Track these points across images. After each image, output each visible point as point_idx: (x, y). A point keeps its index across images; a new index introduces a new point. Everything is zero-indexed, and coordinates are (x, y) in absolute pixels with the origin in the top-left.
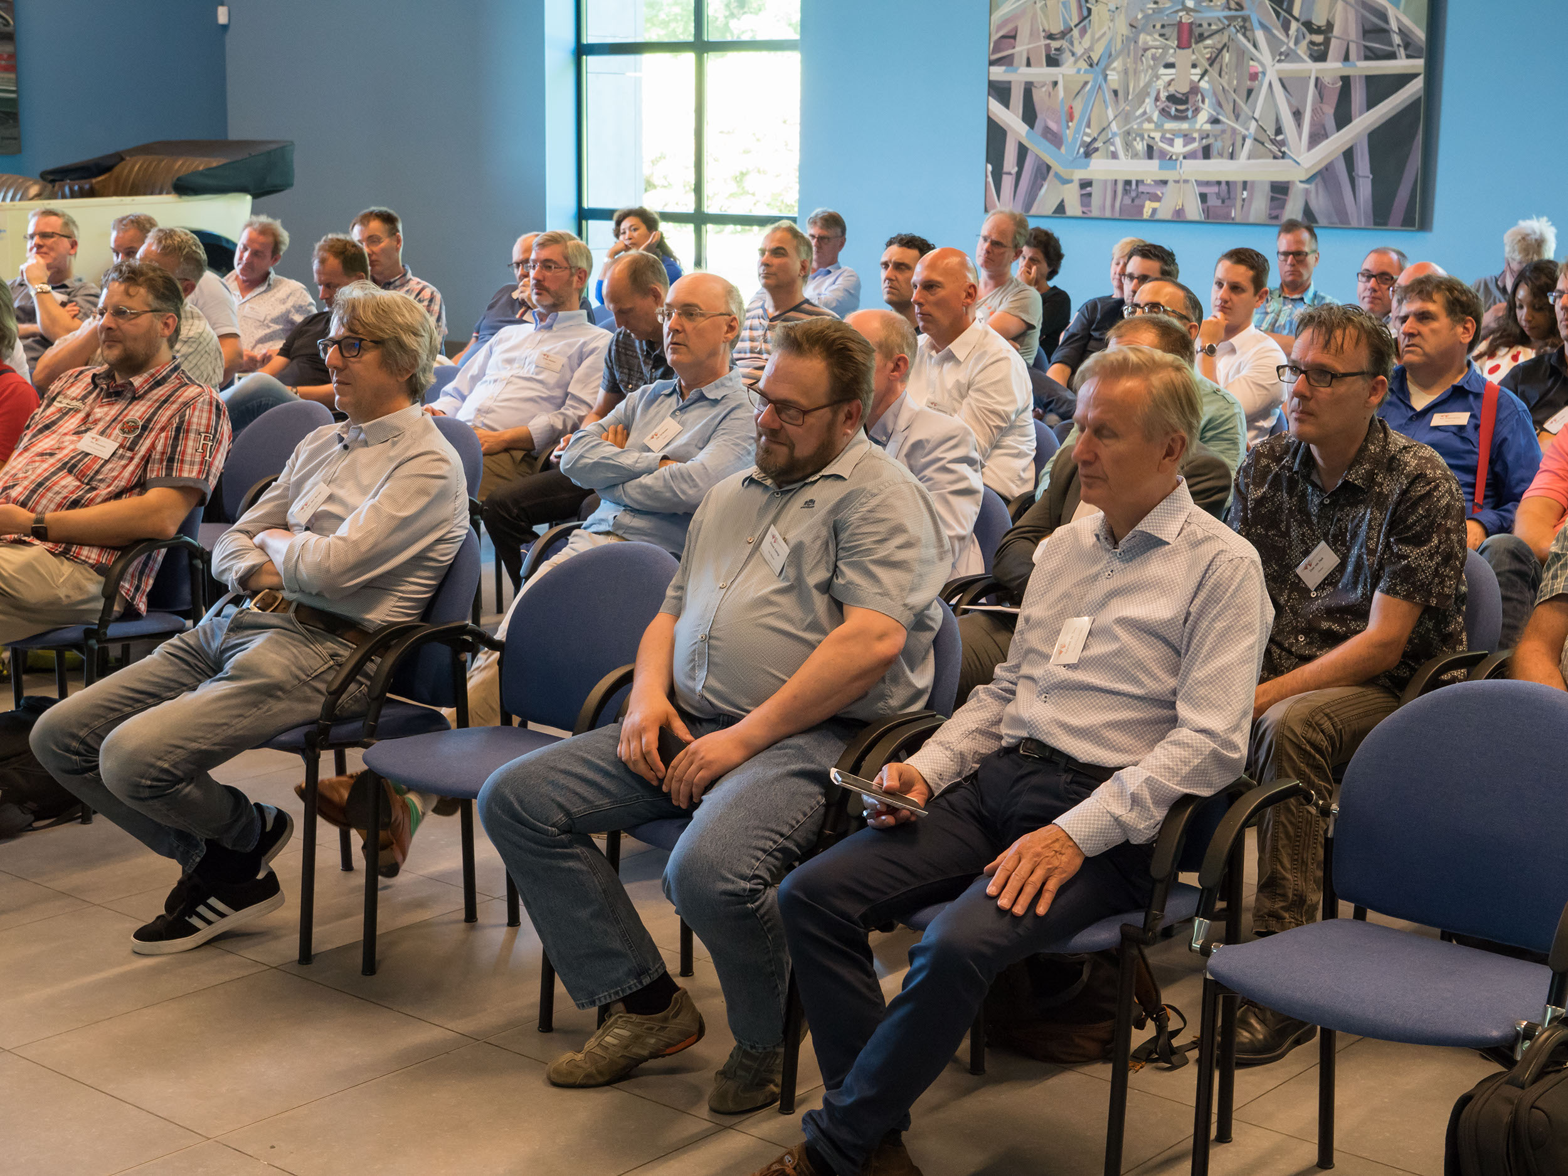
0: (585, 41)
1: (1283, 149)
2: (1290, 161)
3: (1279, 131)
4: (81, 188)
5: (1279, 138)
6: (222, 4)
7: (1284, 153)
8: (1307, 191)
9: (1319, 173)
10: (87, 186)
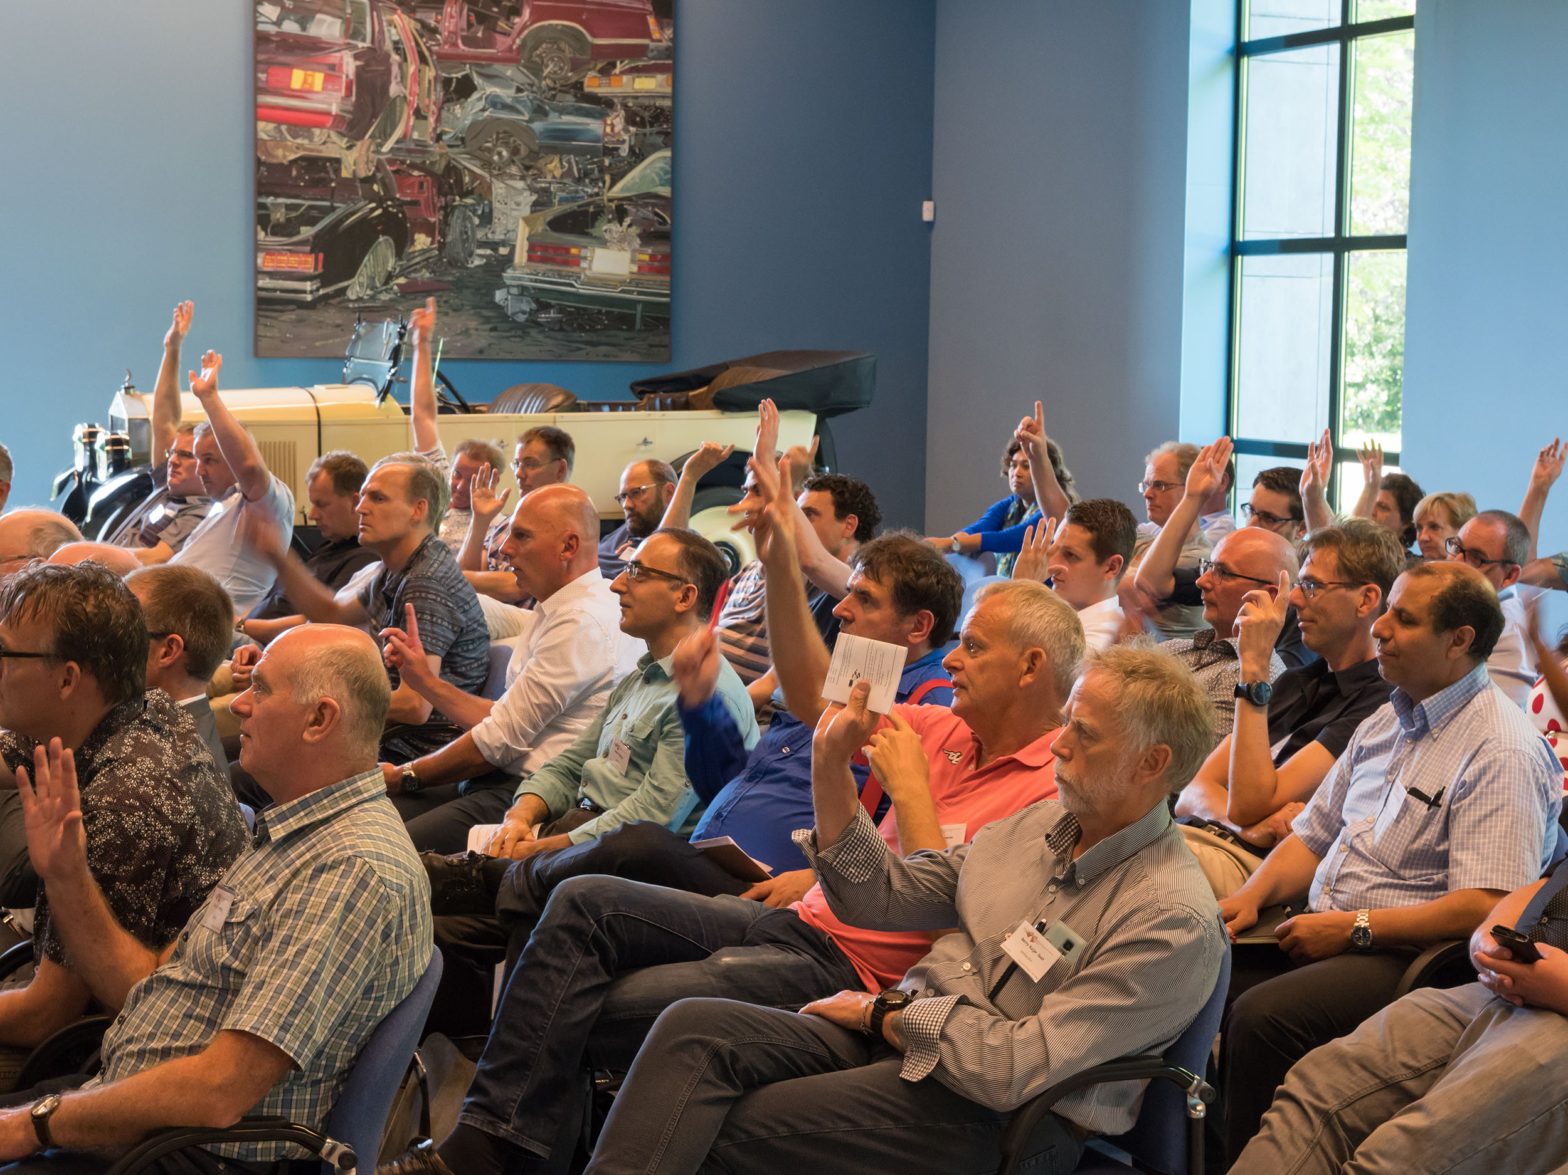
0: (1240, 237)
4: (673, 401)
6: (930, 199)
10: (683, 399)
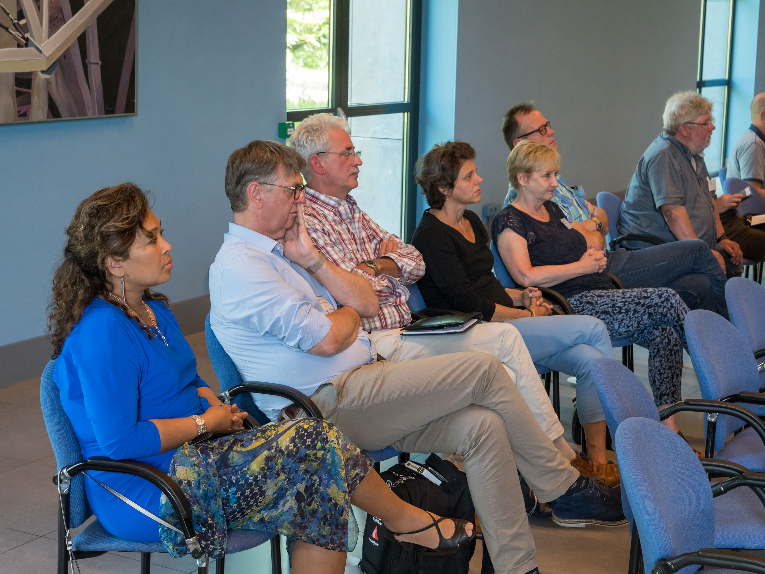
1: (27, 35)
2: (33, 48)
3: (21, 15)
5: (22, 22)
7: (27, 39)
8: (48, 81)
9: (58, 61)
